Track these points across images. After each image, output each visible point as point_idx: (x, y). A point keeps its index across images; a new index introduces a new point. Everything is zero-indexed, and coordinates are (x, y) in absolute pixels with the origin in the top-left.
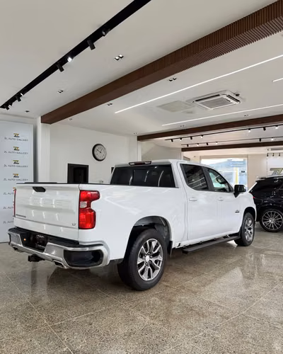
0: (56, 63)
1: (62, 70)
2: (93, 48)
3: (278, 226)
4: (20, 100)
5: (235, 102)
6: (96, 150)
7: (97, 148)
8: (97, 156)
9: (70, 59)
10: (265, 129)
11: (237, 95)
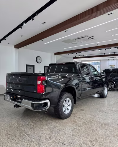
0: (19, 25)
1: (21, 28)
2: (33, 20)
3: (111, 89)
4: (5, 39)
5: (92, 40)
6: (37, 59)
7: (38, 58)
8: (38, 61)
9: (24, 24)
10: (106, 50)
11: (93, 37)
